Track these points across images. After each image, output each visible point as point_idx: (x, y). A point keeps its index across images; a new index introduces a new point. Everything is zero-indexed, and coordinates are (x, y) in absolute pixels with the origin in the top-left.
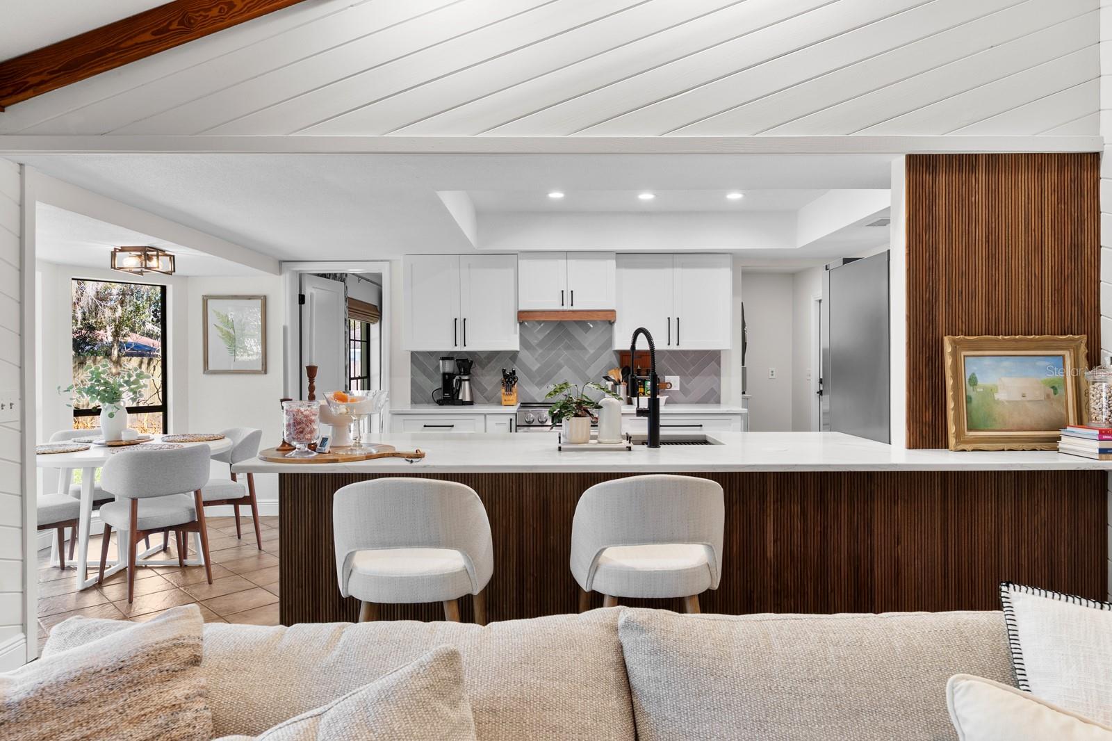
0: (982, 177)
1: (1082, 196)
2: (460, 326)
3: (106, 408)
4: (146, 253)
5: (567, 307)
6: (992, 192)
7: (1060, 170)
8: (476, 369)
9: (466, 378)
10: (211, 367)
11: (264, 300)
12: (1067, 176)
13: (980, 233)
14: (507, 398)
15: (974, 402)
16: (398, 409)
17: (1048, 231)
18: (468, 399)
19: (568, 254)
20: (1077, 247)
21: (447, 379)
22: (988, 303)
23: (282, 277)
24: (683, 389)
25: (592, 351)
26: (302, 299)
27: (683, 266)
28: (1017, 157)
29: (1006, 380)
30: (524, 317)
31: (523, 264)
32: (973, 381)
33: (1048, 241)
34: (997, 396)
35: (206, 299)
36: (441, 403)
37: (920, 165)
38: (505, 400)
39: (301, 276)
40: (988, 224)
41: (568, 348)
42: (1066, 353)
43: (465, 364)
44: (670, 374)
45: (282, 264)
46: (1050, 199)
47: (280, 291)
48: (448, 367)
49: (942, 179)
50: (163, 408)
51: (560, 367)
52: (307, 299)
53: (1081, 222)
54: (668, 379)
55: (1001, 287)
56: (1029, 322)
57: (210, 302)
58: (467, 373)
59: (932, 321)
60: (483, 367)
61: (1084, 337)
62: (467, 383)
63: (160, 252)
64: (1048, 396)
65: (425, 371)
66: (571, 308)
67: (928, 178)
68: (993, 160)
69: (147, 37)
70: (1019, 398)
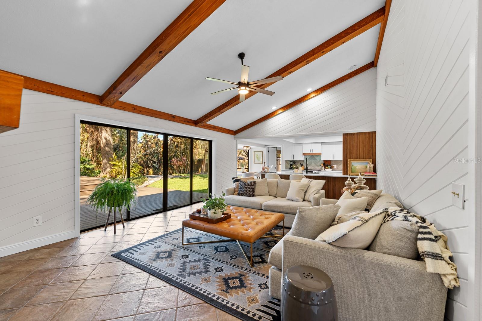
0: (355, 136)
1: (373, 138)
2: (293, 156)
3: (242, 168)
4: (247, 147)
5: (311, 152)
6: (357, 138)
7: (369, 134)
8: (296, 163)
10: (255, 162)
11: (263, 152)
12: (370, 135)
13: (355, 144)
15: (353, 169)
16: (283, 170)
17: (367, 143)
18: (294, 168)
19: (312, 143)
20: (372, 146)
21: (291, 165)
22: (356, 154)
23: (265, 148)
24: (337, 168)
25: (318, 160)
26: (268, 151)
27: (335, 144)
28: (361, 133)
29: (358, 166)
30: (304, 154)
31: (303, 145)
32: (353, 166)
33: (367, 145)
34: (357, 168)
35: (254, 152)
36: (290, 169)
37: (345, 135)
39: (268, 148)
40: (356, 143)
41: (314, 160)
42: (369, 162)
43: (294, 162)
44: (334, 165)
45: (265, 146)
46: (367, 139)
47: (265, 150)
48: (291, 163)
49: (349, 137)
50: (248, 169)
51: (312, 163)
52: (269, 151)
53: (373, 142)
54: (334, 166)
55: (358, 152)
56: (363, 157)
57: (255, 152)
58: (294, 164)
59: (347, 157)
60: (298, 163)
61: (372, 159)
63: (249, 147)
64: (365, 168)
65: (288, 164)
67: (346, 137)
68: (357, 134)
69: (249, 127)
70: (360, 168)
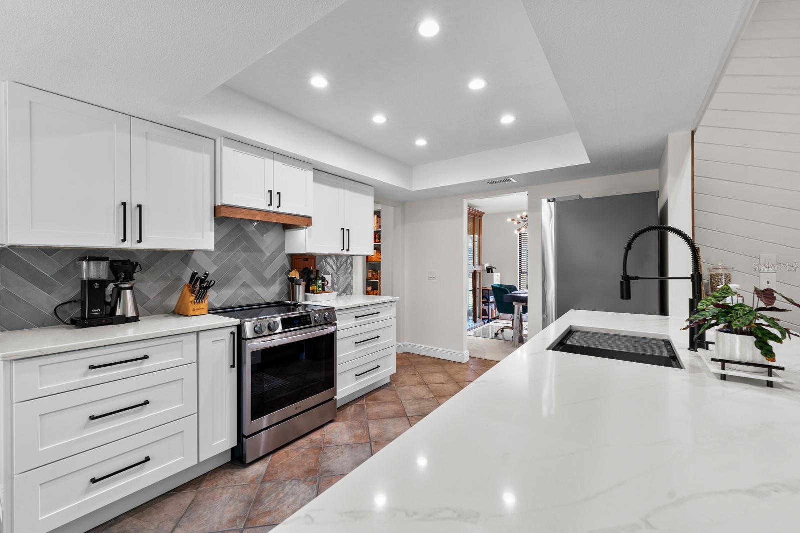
2: (132, 214)
5: (273, 208)
8: (143, 274)
9: (128, 285)
14: (196, 306)
18: (131, 313)
19: (274, 154)
21: (94, 287)
25: (268, 254)
27: (351, 189)
36: (79, 323)
38: (194, 310)
41: (246, 250)
43: (128, 266)
48: (92, 271)
58: (129, 278)
62: (128, 292)
66: (276, 210)
